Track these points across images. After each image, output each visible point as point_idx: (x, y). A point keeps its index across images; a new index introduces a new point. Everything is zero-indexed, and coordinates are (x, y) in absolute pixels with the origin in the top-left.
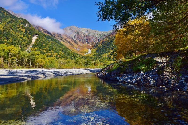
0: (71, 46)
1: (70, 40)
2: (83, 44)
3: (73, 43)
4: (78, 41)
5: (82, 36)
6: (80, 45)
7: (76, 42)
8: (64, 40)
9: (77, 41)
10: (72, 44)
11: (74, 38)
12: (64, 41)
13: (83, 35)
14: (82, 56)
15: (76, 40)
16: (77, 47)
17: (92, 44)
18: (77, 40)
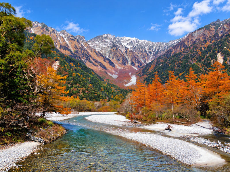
0: (104, 70)
1: (101, 60)
2: (124, 66)
3: (106, 64)
4: (114, 61)
5: (121, 52)
6: (118, 68)
7: (111, 63)
8: (91, 59)
9: (112, 61)
10: (105, 67)
11: (107, 57)
12: (91, 62)
13: (123, 50)
14: (119, 89)
15: (111, 59)
16: (114, 71)
17: (139, 66)
18: (113, 59)
